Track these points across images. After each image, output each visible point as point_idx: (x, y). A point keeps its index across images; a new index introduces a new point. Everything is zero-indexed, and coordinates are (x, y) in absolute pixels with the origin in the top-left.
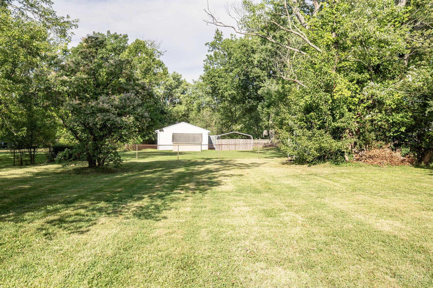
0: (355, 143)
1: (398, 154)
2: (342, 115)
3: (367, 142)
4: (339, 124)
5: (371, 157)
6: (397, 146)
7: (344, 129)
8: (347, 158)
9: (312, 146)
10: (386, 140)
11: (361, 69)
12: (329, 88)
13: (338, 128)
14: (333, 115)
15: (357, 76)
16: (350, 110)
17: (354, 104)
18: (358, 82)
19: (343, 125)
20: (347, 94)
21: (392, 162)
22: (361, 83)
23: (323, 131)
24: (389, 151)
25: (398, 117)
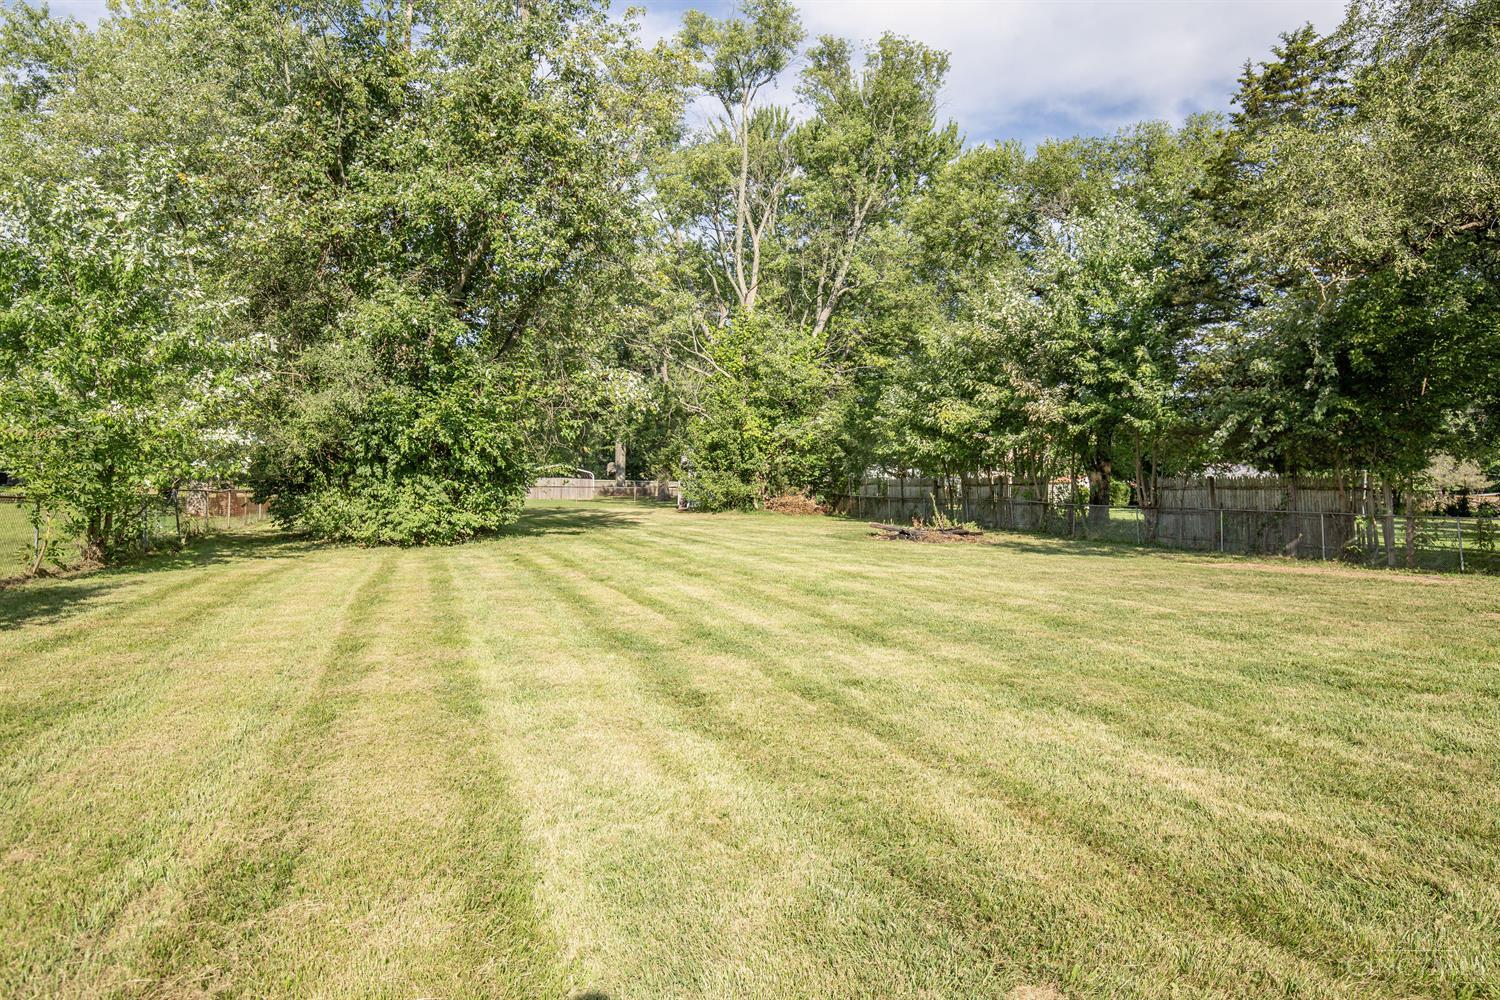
0: (766, 489)
1: (812, 502)
2: (752, 456)
3: (779, 488)
4: (749, 466)
5: (782, 505)
6: (812, 493)
7: (754, 472)
8: (756, 506)
9: (718, 490)
10: (800, 485)
11: (772, 405)
12: (738, 424)
13: (747, 470)
14: (742, 455)
15: (769, 412)
16: (761, 450)
17: (765, 443)
18: (771, 419)
19: (752, 467)
20: (758, 433)
21: (805, 511)
22: (773, 420)
23: (730, 473)
24: (803, 498)
25: (811, 459)
